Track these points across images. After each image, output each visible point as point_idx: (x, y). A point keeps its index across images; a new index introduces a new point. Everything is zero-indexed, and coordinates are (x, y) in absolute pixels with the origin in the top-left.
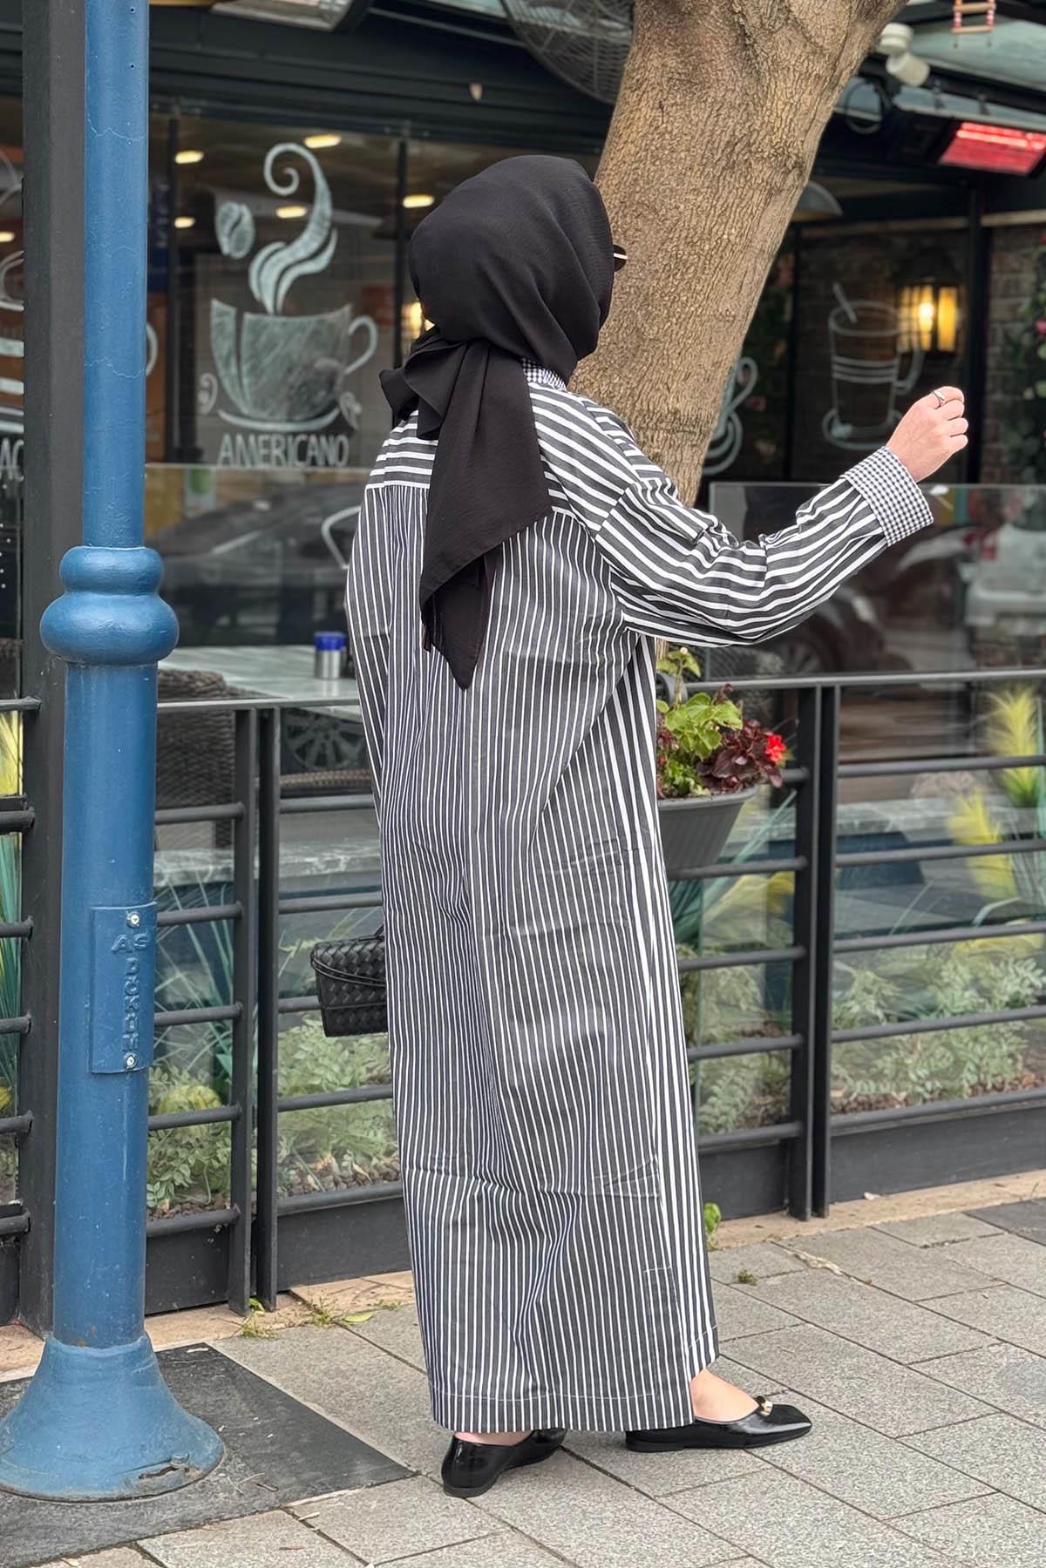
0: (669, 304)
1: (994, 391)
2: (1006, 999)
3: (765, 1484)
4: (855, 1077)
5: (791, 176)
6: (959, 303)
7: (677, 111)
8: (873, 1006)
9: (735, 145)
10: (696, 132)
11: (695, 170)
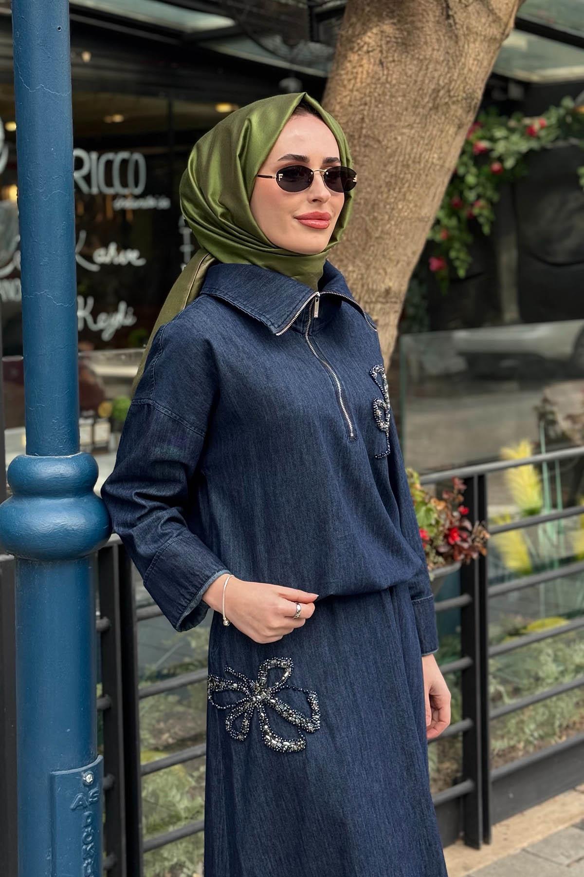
0: (389, 211)
5: (470, 114)
7: (394, 67)
9: (439, 91)
10: (410, 82)
11: (410, 110)
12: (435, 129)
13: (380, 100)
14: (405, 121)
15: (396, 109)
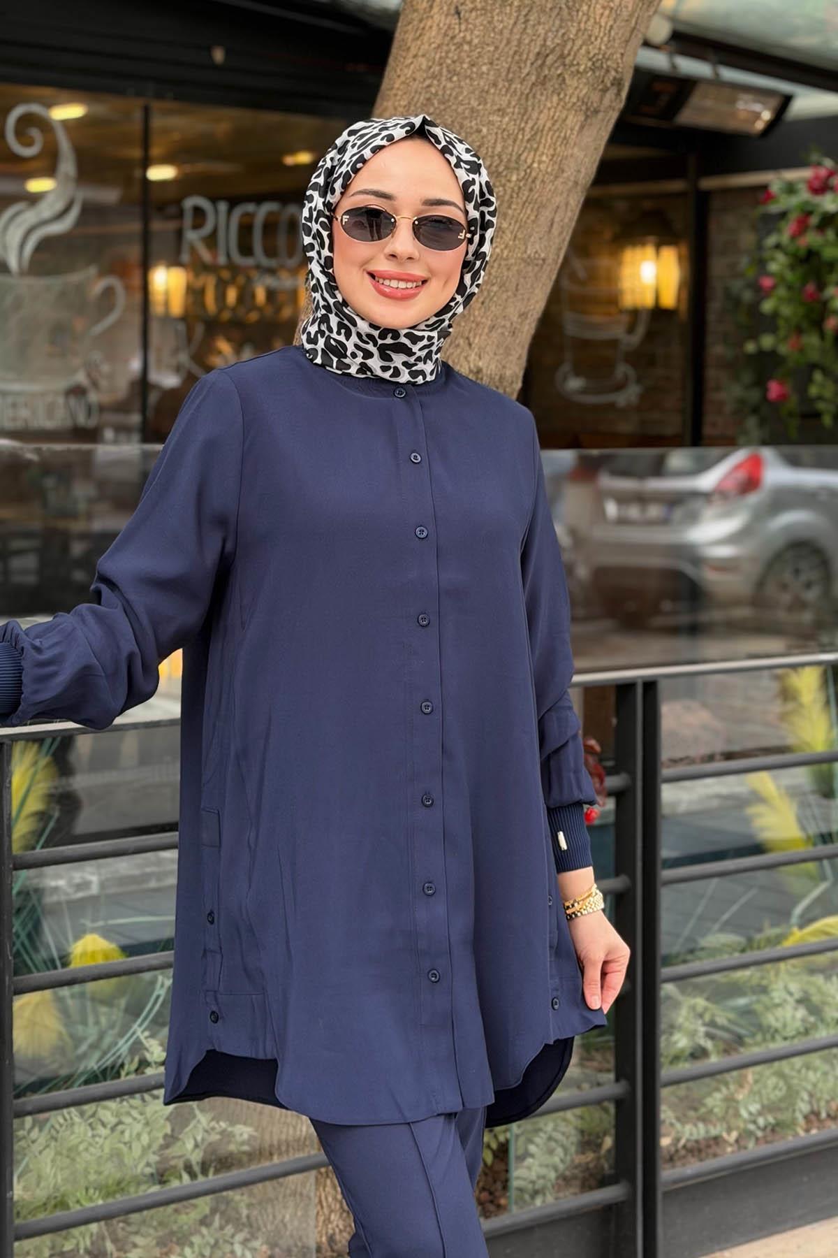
1: (714, 344)
4: (682, 1119)
6: (682, 261)
7: (477, 18)
8: (701, 1035)
9: (547, 55)
10: (501, 42)
11: (500, 86)
12: (542, 116)
13: (455, 71)
14: (494, 103)
15: (478, 84)
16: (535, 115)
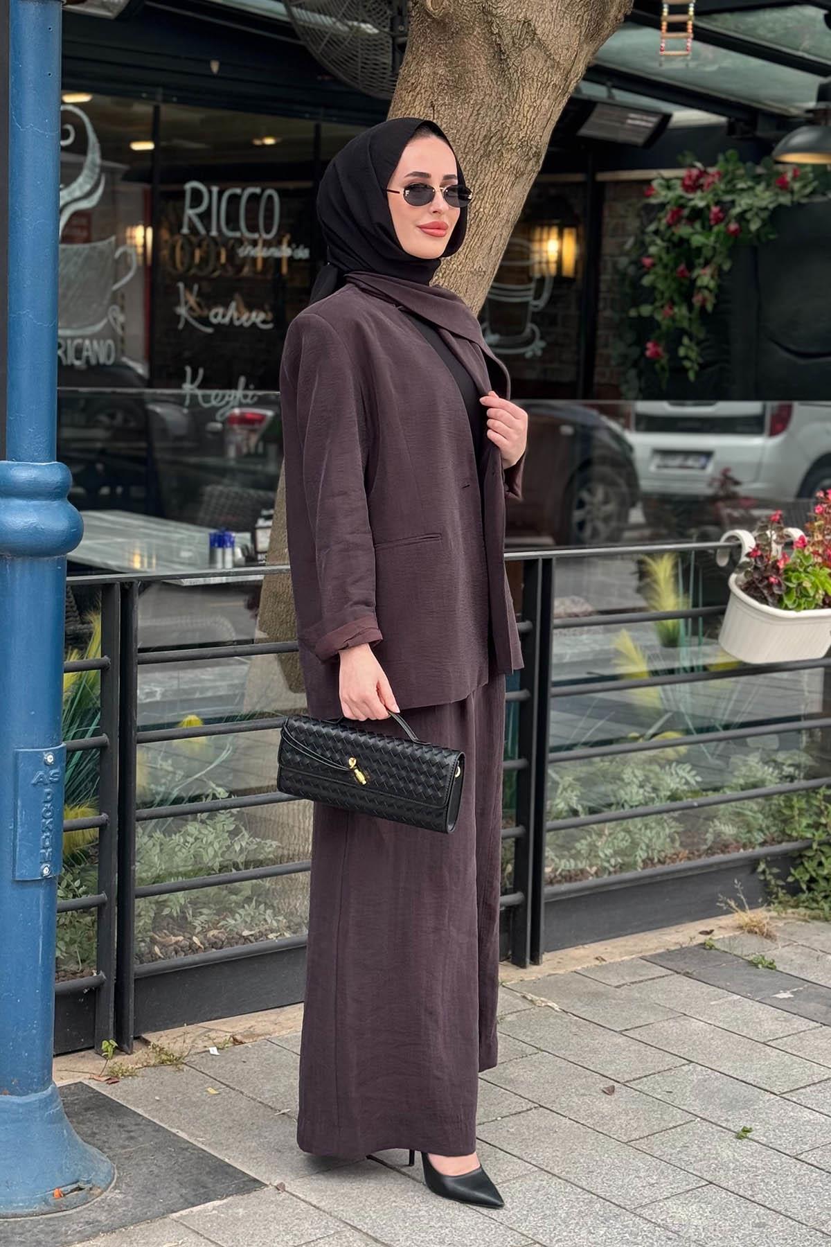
1: (605, 308)
2: (669, 793)
3: (537, 1184)
4: (561, 857)
5: (531, 163)
6: (578, 240)
8: (574, 801)
9: (492, 138)
10: (460, 127)
16: (482, 177)
